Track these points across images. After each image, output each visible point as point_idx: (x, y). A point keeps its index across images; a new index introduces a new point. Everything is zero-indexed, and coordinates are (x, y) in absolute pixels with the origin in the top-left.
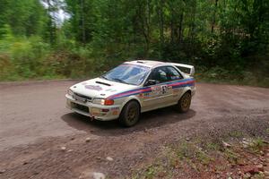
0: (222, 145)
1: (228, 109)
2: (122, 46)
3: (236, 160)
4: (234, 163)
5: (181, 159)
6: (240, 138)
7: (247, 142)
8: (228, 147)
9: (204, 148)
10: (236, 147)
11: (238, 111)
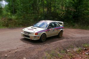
0: (67, 51)
1: (69, 37)
2: (28, 15)
3: (72, 56)
4: (71, 58)
5: (52, 57)
6: (73, 48)
7: (76, 49)
8: (69, 52)
9: (60, 53)
10: (72, 51)
11: (72, 38)
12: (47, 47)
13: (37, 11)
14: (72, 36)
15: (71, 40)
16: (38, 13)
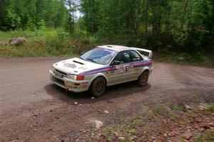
0: (185, 108)
1: (191, 83)
2: (118, 36)
3: (194, 118)
4: (192, 120)
5: (156, 115)
6: (198, 103)
7: (203, 106)
8: (189, 109)
9: (172, 109)
10: (195, 109)
11: (198, 84)
12: (147, 97)
13: (135, 30)
14: (197, 80)
15: (196, 87)
16: (136, 33)
